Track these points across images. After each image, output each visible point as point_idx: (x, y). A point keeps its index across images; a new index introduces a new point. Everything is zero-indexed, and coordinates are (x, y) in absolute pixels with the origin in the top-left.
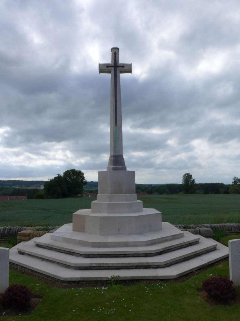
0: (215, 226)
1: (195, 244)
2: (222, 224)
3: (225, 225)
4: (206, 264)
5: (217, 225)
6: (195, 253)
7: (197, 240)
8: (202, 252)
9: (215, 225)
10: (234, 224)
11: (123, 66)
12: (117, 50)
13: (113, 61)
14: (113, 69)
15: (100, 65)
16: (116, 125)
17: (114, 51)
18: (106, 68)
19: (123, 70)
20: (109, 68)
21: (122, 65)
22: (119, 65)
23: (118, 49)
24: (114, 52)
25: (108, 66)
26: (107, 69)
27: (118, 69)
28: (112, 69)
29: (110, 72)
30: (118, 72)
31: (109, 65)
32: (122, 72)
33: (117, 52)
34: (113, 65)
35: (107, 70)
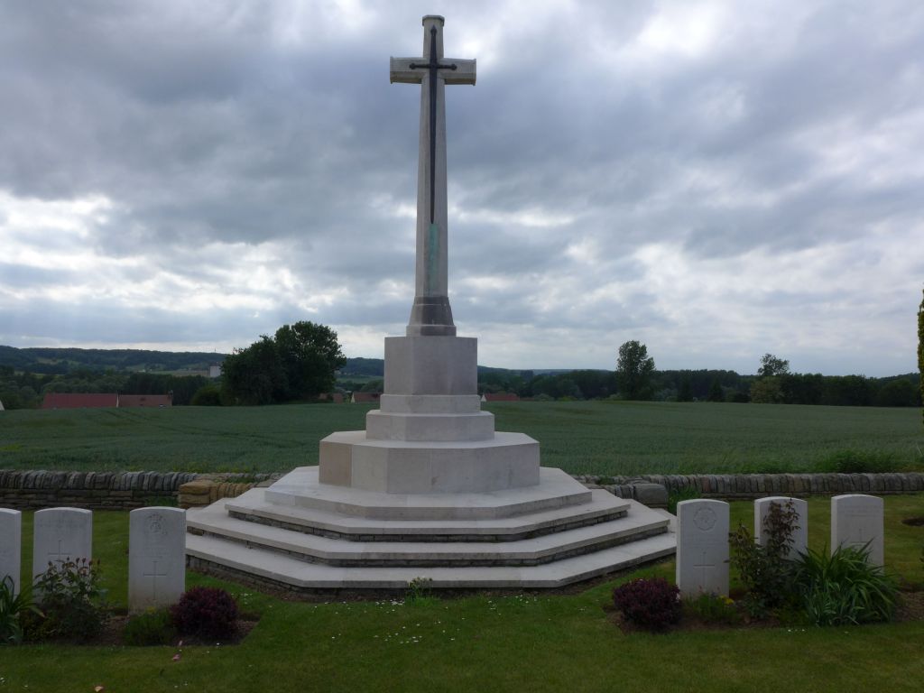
0: (676, 481)
1: (618, 518)
2: (694, 476)
3: (701, 479)
4: (634, 561)
5: (682, 479)
6: (613, 538)
7: (623, 510)
8: (630, 536)
9: (677, 477)
10: (723, 476)
11: (453, 66)
12: (438, 22)
13: (429, 52)
14: (426, 73)
15: (393, 61)
16: (432, 221)
17: (431, 23)
18: (410, 70)
19: (453, 77)
20: (417, 70)
21: (450, 64)
22: (441, 63)
23: (441, 20)
24: (431, 28)
25: (414, 65)
26: (409, 73)
27: (440, 73)
28: (423, 74)
29: (419, 81)
30: (440, 82)
31: (416, 63)
32: (448, 82)
33: (437, 27)
34: (428, 62)
35: (413, 76)
